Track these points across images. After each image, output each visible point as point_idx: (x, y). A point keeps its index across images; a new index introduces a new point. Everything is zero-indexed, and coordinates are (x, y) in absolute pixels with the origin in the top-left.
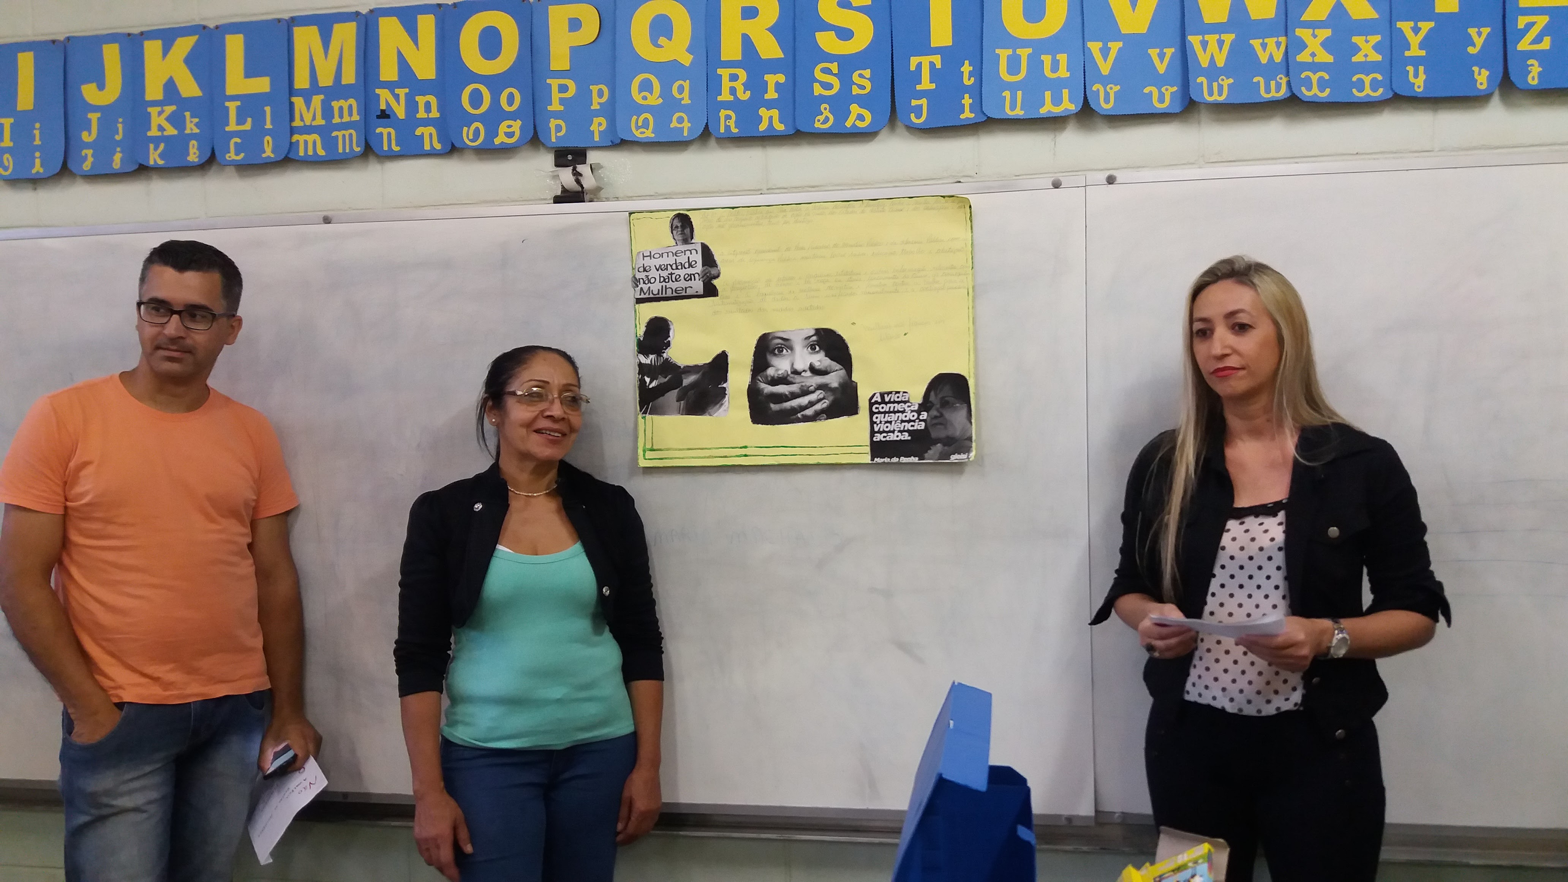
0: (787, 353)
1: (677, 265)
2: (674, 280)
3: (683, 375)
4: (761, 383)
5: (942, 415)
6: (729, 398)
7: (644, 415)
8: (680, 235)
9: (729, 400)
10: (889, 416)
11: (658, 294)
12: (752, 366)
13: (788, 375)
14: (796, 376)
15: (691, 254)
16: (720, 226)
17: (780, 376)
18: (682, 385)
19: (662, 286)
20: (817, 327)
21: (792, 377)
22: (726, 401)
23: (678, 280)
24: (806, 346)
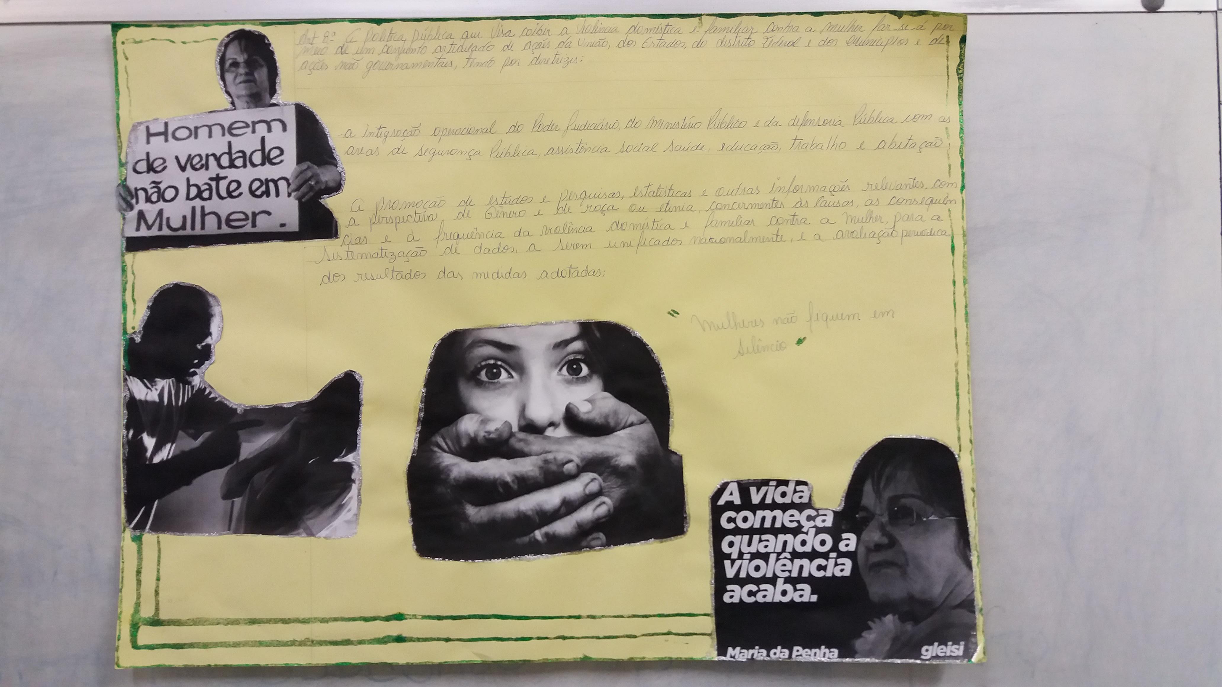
0: (511, 380)
1: (234, 156)
2: (223, 193)
3: (240, 432)
4: (445, 455)
5: (893, 543)
6: (359, 490)
7: (138, 533)
8: (242, 85)
9: (359, 495)
10: (760, 541)
11: (183, 227)
12: (420, 410)
13: (512, 435)
14: (531, 438)
15: (269, 130)
16: (345, 66)
17: (492, 436)
18: (237, 455)
19: (194, 209)
20: (583, 318)
21: (520, 440)
22: (351, 498)
23: (234, 194)
24: (558, 365)
